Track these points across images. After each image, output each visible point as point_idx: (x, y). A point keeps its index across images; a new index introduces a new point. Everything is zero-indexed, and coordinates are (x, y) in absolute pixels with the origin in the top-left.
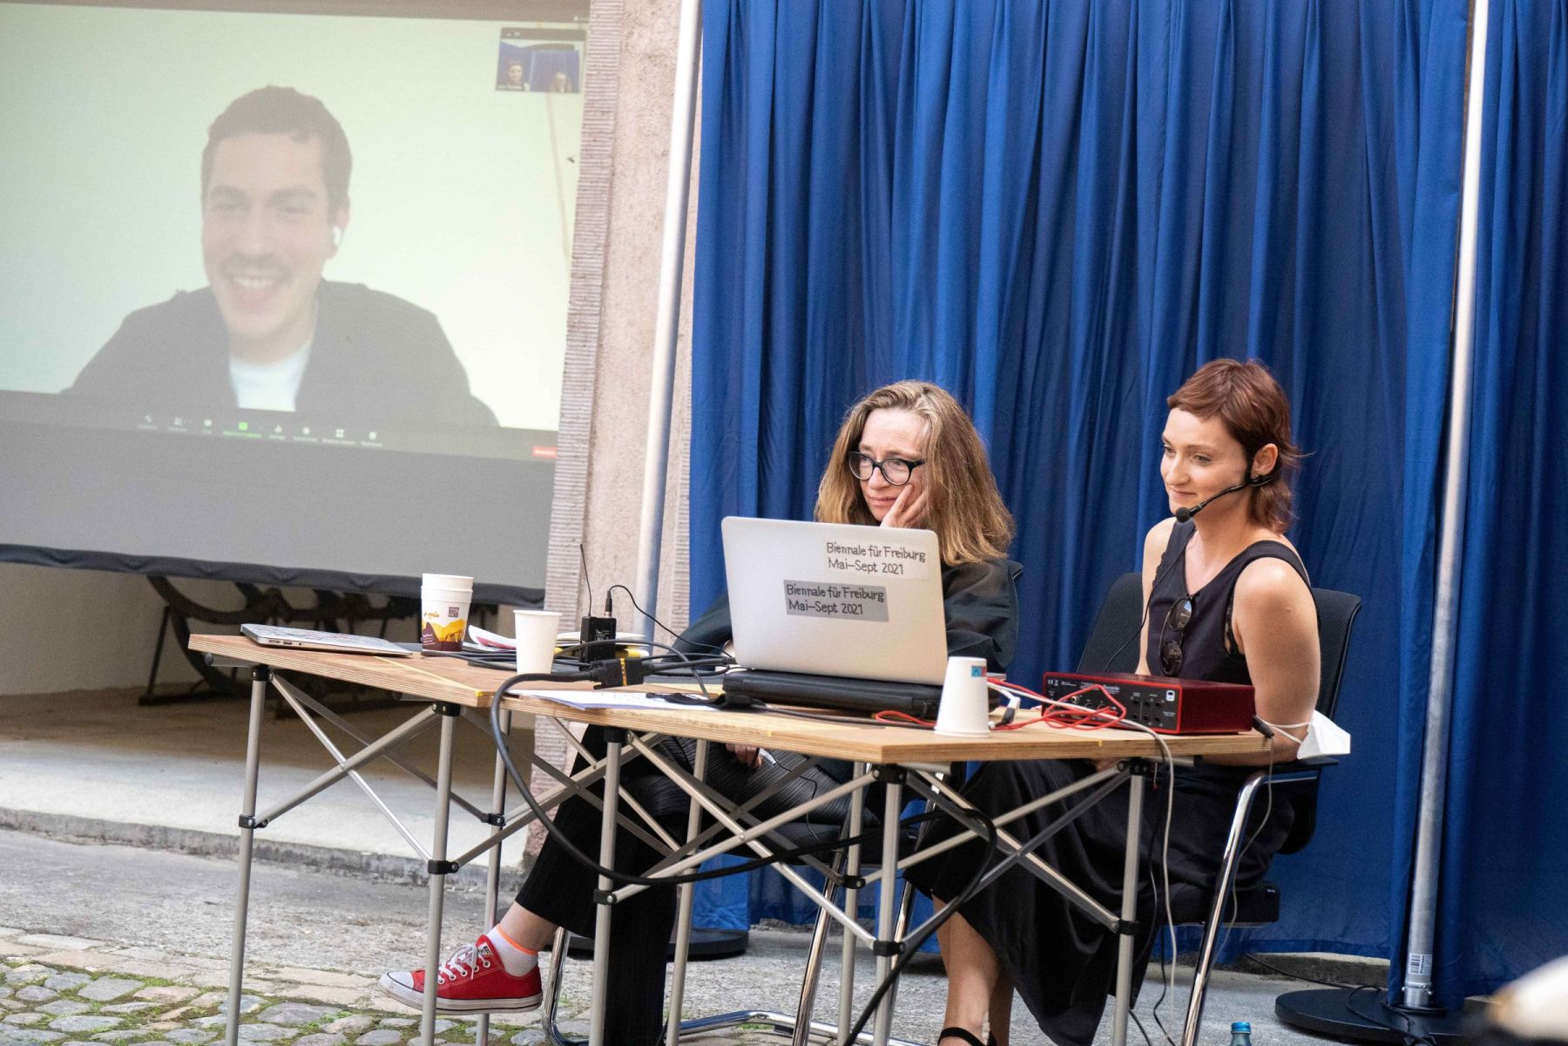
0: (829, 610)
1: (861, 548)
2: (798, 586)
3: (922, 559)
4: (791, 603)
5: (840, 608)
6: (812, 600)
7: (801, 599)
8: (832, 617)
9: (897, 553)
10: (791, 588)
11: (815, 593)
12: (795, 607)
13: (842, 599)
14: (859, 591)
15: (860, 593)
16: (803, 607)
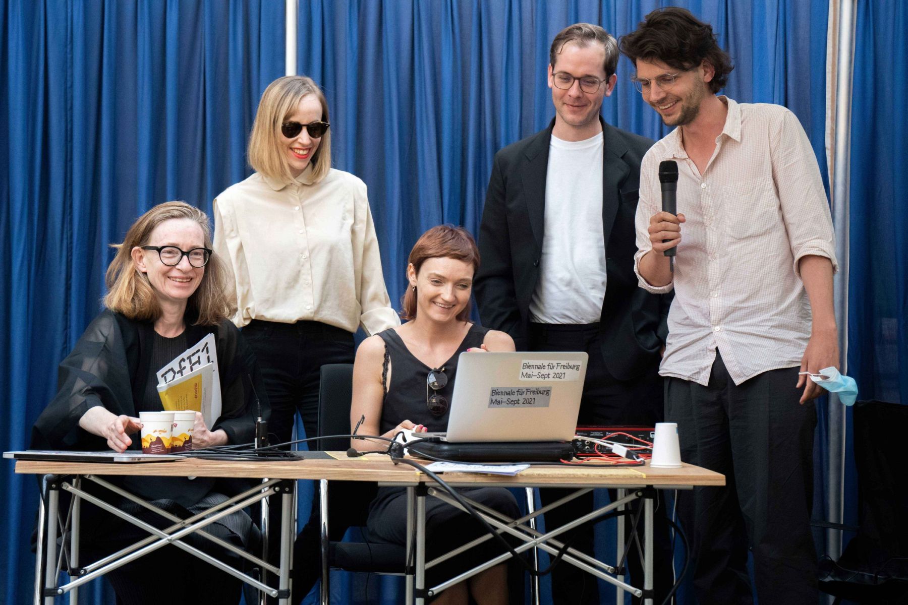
0: (515, 403)
1: (544, 365)
2: (499, 391)
3: (578, 369)
4: (492, 400)
5: (521, 401)
6: (505, 398)
7: (499, 398)
8: (516, 407)
9: (564, 366)
10: (495, 392)
11: (508, 393)
12: (494, 403)
13: (524, 396)
14: (535, 390)
15: (537, 391)
16: (498, 403)
